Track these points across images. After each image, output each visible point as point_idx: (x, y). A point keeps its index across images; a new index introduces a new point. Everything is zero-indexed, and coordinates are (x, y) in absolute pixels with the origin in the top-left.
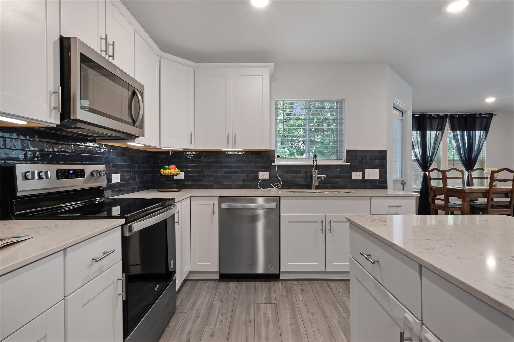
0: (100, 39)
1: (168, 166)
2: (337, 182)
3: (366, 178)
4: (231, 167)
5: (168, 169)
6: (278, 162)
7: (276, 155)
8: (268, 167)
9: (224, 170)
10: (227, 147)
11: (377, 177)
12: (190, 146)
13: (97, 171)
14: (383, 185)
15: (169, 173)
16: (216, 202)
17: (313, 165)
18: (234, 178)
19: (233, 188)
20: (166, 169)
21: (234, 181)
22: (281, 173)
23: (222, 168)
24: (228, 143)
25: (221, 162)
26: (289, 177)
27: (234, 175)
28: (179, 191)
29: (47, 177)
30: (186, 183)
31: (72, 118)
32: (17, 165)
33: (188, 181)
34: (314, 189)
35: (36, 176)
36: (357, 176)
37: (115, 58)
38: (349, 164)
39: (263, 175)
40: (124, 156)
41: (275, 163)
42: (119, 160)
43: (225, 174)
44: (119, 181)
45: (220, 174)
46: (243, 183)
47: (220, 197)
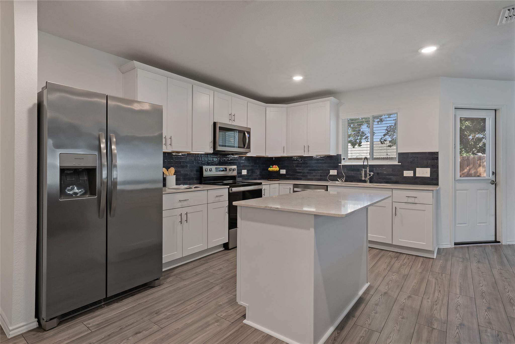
0: (229, 115)
1: (272, 166)
2: (390, 179)
3: (417, 176)
4: (313, 167)
5: (272, 167)
6: (343, 163)
7: (342, 158)
8: (336, 167)
9: (308, 168)
10: (304, 154)
11: (428, 175)
12: (284, 154)
13: (232, 168)
14: (434, 182)
15: (272, 170)
16: (292, 187)
17: (368, 165)
18: (314, 174)
19: (314, 180)
20: (271, 168)
21: (315, 176)
22: (346, 171)
23: (307, 167)
24: (304, 151)
25: (307, 163)
26: (352, 173)
27: (314, 172)
28: (279, 180)
29: (212, 171)
30: (287, 176)
31: (216, 150)
32: (203, 166)
33: (288, 175)
34: (368, 183)
35: (209, 170)
36: (408, 174)
37: (235, 121)
38: (400, 164)
39: (333, 172)
40: (249, 161)
41: (341, 164)
42: (246, 163)
43: (309, 171)
44: (246, 174)
45: (306, 171)
46: (320, 177)
47: (294, 184)
